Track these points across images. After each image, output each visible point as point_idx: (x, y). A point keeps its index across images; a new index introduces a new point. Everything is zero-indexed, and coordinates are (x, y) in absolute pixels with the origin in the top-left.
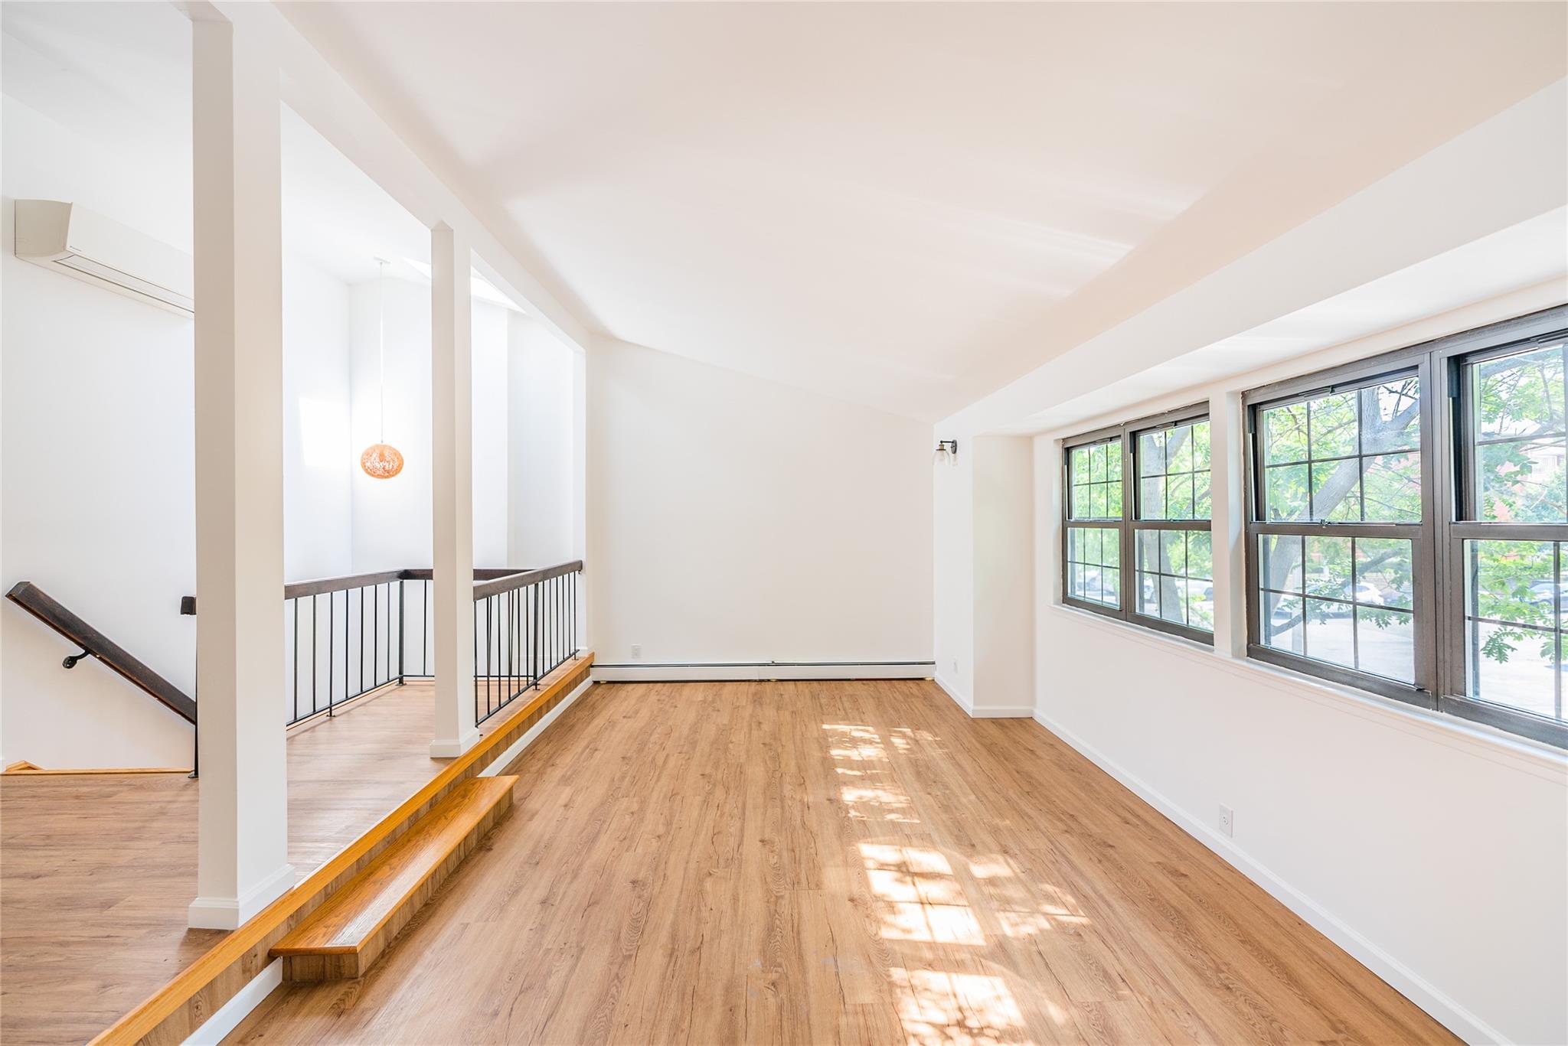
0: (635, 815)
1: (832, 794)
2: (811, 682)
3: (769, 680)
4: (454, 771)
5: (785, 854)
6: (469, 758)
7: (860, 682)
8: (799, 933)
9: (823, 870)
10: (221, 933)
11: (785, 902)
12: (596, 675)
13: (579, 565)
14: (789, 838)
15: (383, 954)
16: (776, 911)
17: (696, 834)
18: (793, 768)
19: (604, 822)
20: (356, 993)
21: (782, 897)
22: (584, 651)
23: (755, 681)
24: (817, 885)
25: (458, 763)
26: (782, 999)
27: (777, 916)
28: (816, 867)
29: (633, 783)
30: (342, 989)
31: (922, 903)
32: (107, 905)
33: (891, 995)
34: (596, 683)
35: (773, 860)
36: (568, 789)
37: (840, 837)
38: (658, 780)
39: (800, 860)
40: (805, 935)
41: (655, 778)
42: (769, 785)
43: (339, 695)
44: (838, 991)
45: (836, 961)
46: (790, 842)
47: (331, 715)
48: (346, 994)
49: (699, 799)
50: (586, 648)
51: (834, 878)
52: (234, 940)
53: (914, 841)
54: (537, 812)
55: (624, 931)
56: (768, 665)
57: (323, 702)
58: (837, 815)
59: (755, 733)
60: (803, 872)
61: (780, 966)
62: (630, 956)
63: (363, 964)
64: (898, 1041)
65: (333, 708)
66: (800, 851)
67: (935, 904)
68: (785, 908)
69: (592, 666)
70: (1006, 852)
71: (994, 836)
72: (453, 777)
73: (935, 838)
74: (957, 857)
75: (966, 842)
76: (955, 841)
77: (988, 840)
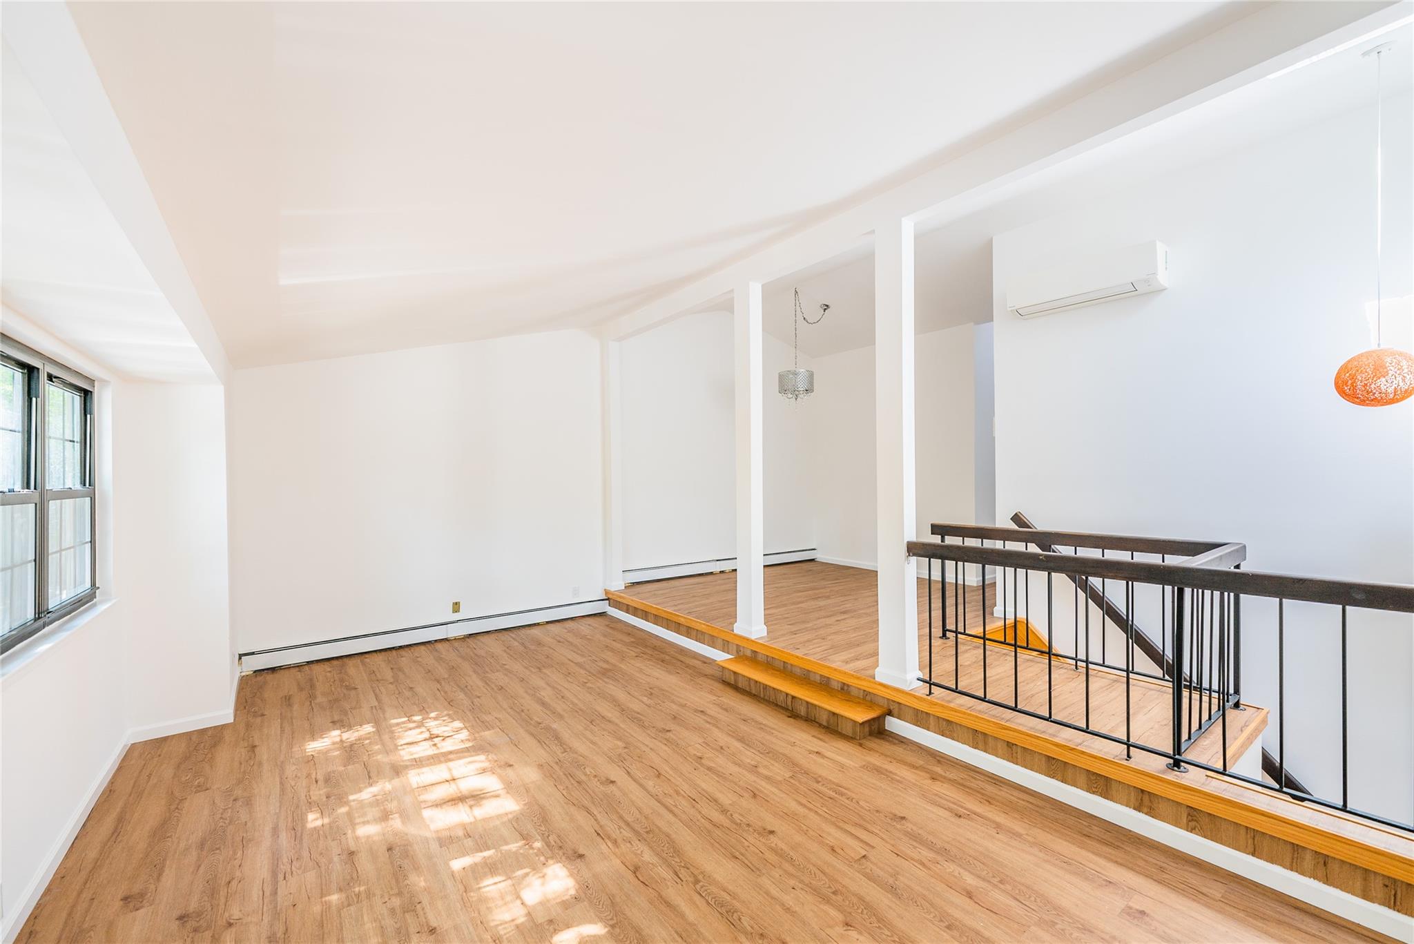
5: (583, 778)
8: (539, 741)
9: (543, 777)
11: (559, 752)
14: (591, 793)
16: (562, 746)
21: (563, 754)
24: (542, 767)
27: (559, 744)
28: (550, 778)
31: (454, 779)
35: (588, 771)
37: (542, 808)
39: (567, 777)
40: (535, 742)
46: (588, 791)
51: (531, 775)
53: (460, 833)
60: (558, 770)
66: (572, 784)
67: (443, 782)
68: (558, 750)
70: (352, 853)
71: (355, 875)
72: (871, 690)
73: (434, 846)
74: (412, 830)
75: (396, 851)
76: (409, 848)
77: (365, 865)
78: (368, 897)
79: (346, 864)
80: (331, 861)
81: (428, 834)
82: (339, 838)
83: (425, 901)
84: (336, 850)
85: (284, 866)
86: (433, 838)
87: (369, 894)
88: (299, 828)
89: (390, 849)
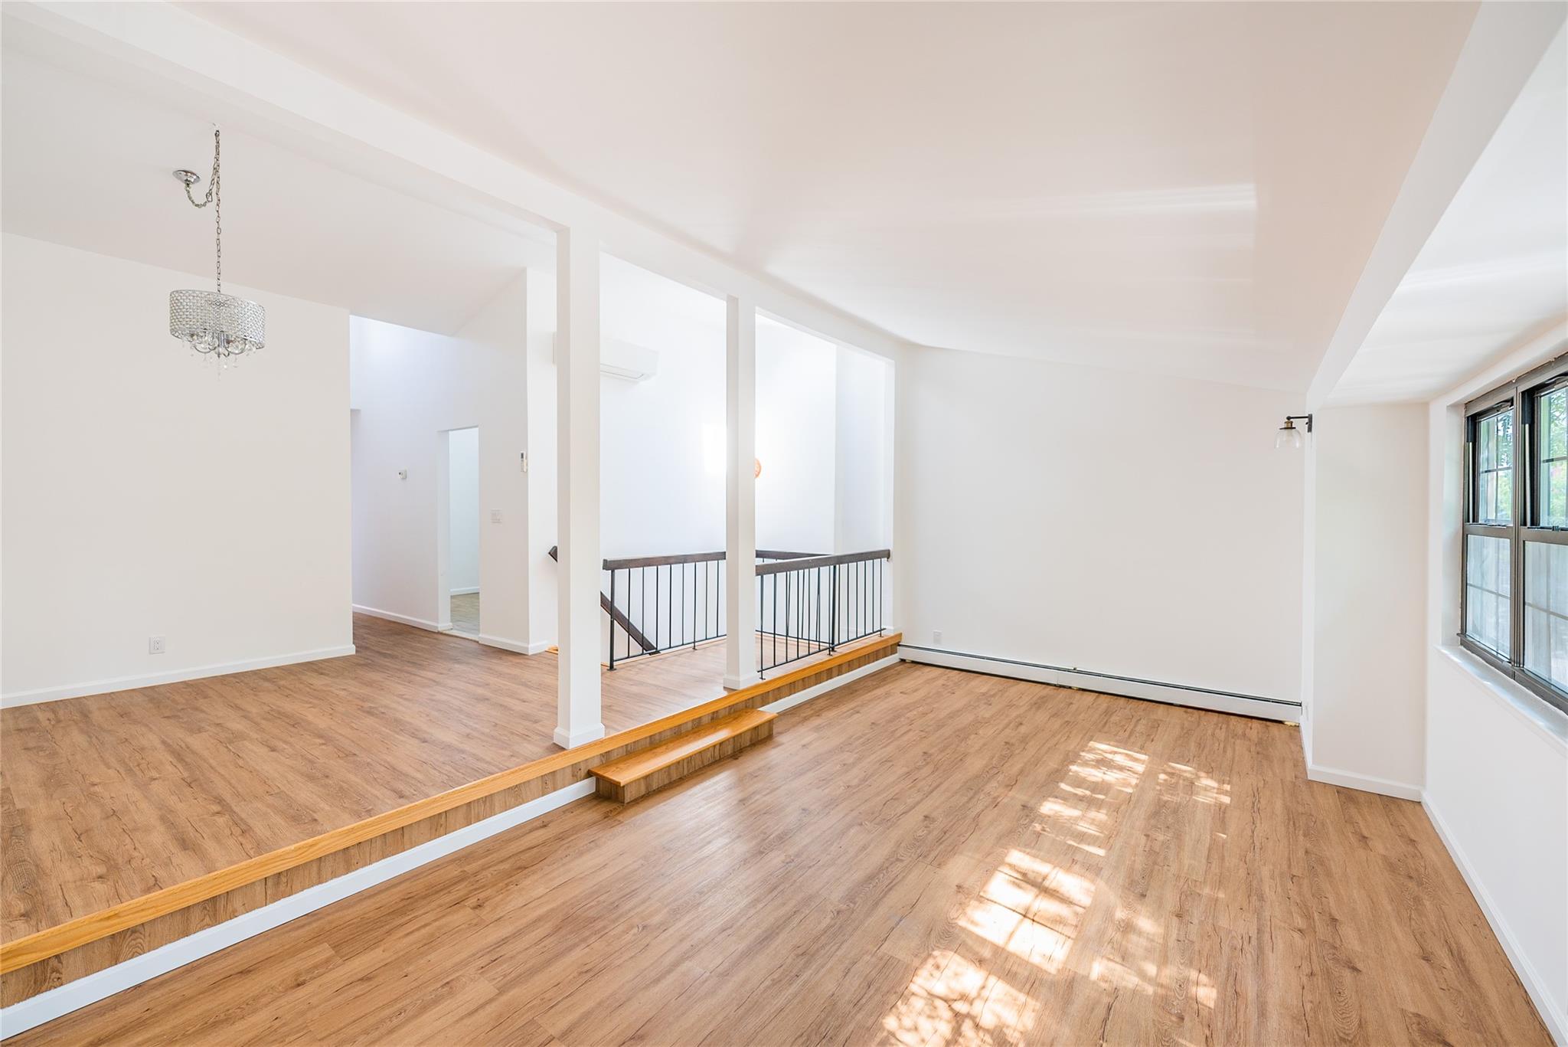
0: (845, 767)
1: (1031, 804)
2: (1119, 698)
3: (1070, 688)
4: (732, 699)
5: (936, 833)
6: (749, 692)
7: (1184, 709)
8: (891, 889)
9: (956, 856)
10: (563, 749)
11: (901, 865)
12: (902, 653)
13: (887, 552)
14: (953, 822)
15: (643, 796)
16: (887, 868)
17: (878, 794)
18: (1016, 769)
19: (821, 764)
20: (619, 810)
21: (902, 861)
22: (890, 631)
23: (1055, 685)
24: (939, 865)
25: (734, 694)
26: (836, 923)
27: (885, 872)
28: (953, 850)
29: (863, 744)
30: (615, 805)
31: (1025, 916)
32: (536, 722)
33: (922, 963)
34: (903, 661)
35: (922, 833)
36: (816, 734)
37: (1001, 838)
38: (885, 747)
39: (944, 841)
40: (893, 893)
41: (884, 745)
42: (977, 777)
43: (700, 636)
44: (882, 938)
45: (901, 920)
46: (949, 825)
47: (694, 648)
48: (615, 809)
49: (905, 770)
50: (892, 628)
51: (960, 866)
52: (565, 755)
54: (782, 744)
55: (774, 835)
56: (1069, 671)
57: (689, 638)
58: (1018, 820)
59: (1007, 731)
60: (939, 851)
61: (855, 903)
62: (763, 853)
63: (628, 797)
64: (895, 993)
65: (696, 644)
66: (952, 835)
67: (1038, 922)
68: (897, 869)
69: (899, 645)
70: (1179, 916)
71: (1183, 897)
72: (732, 703)
73: (1106, 873)
74: (1112, 898)
75: (1139, 890)
76: (1127, 885)
77: (1171, 900)
78: (1179, 877)
79: (1188, 911)
80: (1201, 923)
81: (1101, 883)
82: (1186, 941)
83: (1141, 849)
84: (1194, 929)
85: (1250, 950)
86: (1101, 879)
87: (1178, 877)
88: (1230, 991)
89: (1143, 896)
